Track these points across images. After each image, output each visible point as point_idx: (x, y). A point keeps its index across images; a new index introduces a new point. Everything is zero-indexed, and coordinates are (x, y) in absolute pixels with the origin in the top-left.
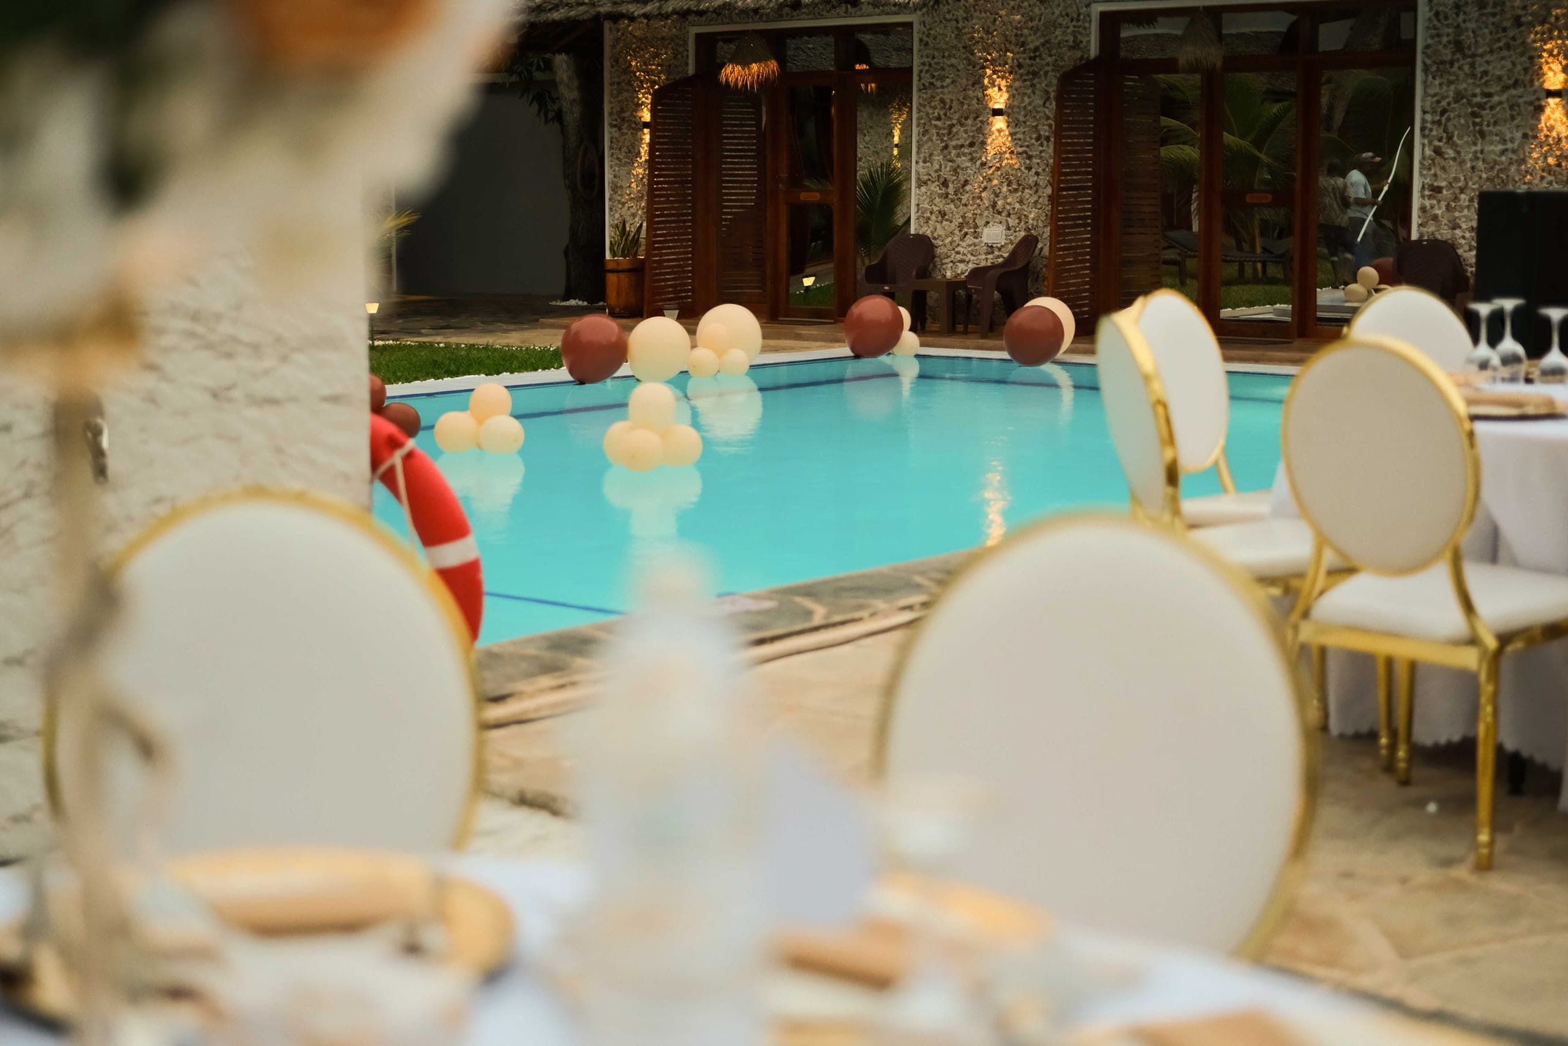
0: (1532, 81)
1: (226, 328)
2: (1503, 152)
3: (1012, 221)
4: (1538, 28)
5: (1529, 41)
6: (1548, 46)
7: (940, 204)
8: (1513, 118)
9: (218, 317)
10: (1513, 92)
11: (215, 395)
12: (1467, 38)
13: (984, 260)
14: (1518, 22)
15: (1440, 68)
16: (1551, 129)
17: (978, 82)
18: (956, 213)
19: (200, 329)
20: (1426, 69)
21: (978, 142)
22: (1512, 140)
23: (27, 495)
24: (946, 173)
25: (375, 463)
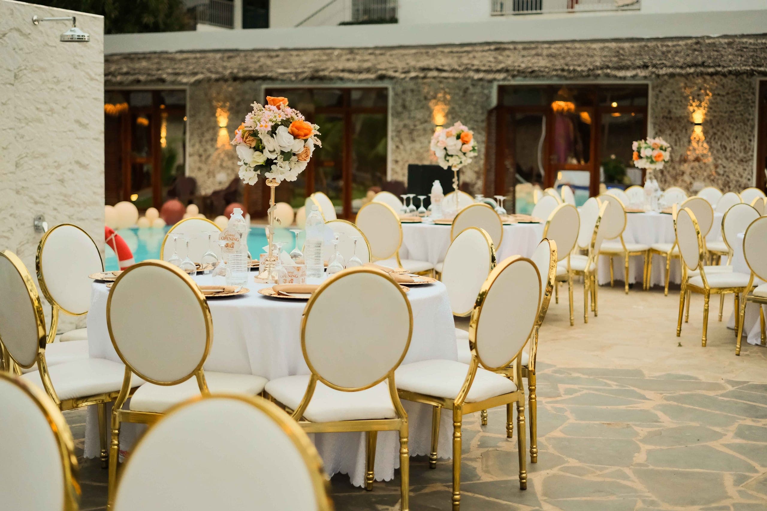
0: (431, 121)
1: (72, 199)
2: (422, 148)
3: (230, 171)
4: (433, 101)
5: (429, 105)
6: (437, 108)
7: (199, 164)
8: (425, 134)
9: (71, 196)
10: (424, 125)
11: (69, 217)
12: (407, 103)
13: (218, 188)
14: (426, 98)
15: (398, 115)
17: (214, 114)
18: (205, 168)
19: (66, 199)
20: (392, 115)
21: (214, 139)
22: (425, 143)
23: (28, 243)
24: (201, 151)
25: (106, 238)
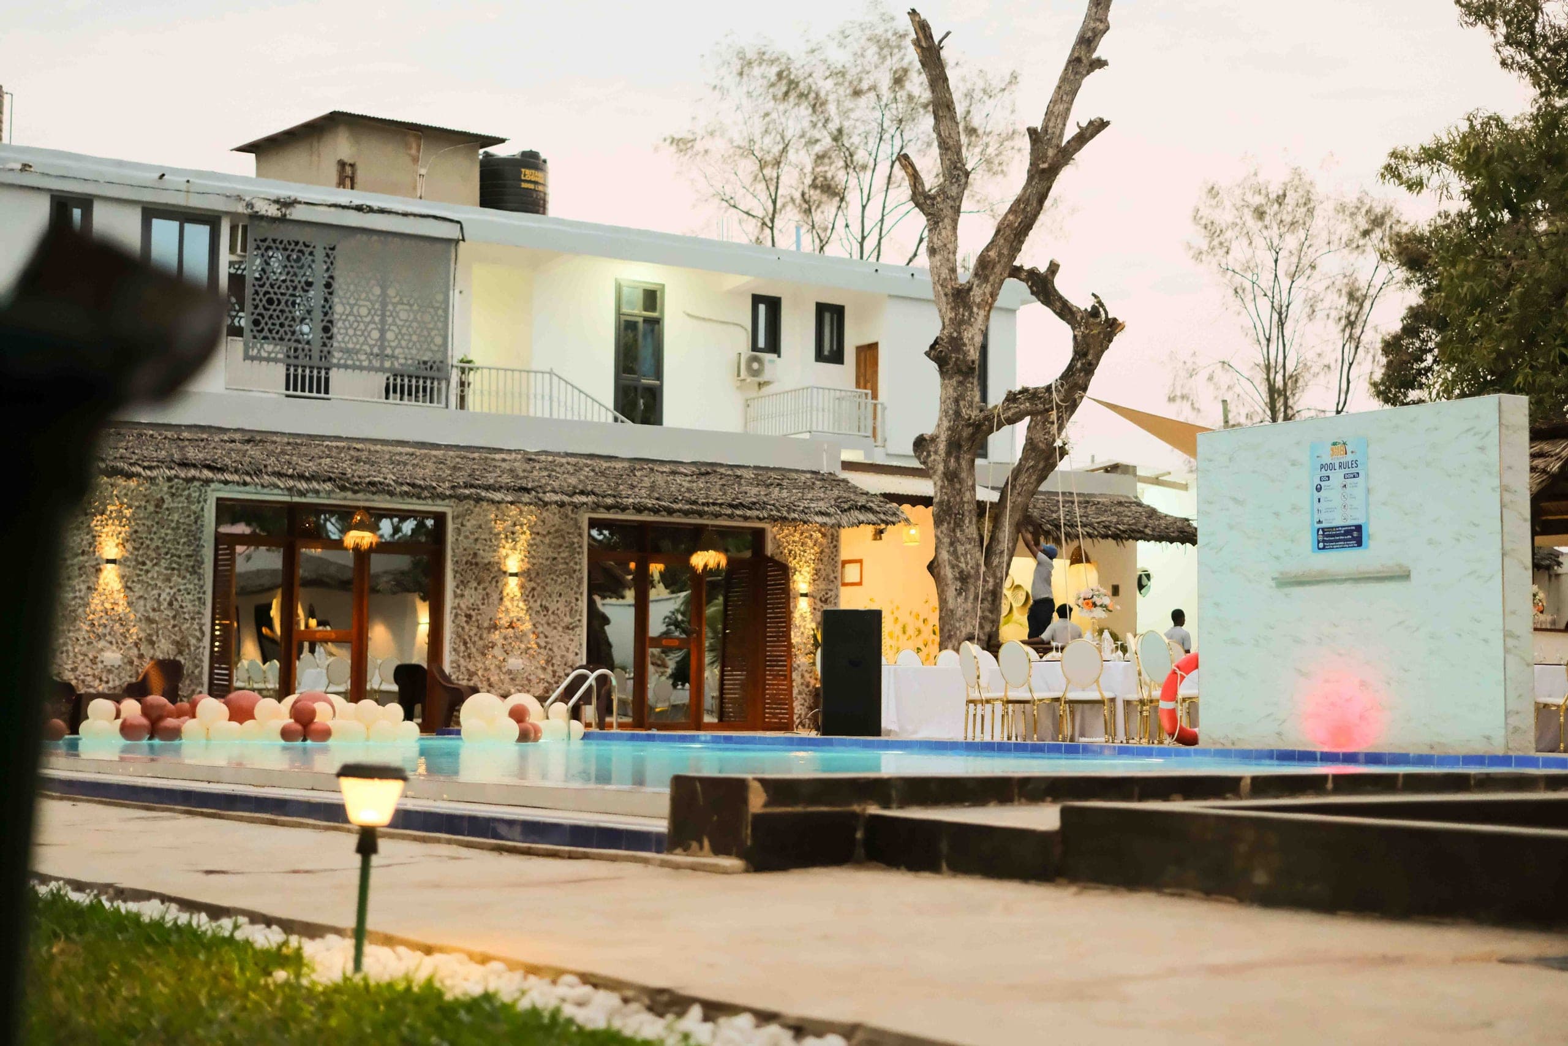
0: (94, 552)
4: (99, 517)
5: (92, 525)
6: (105, 530)
8: (81, 576)
10: (81, 558)
16: (107, 584)
22: (80, 591)
